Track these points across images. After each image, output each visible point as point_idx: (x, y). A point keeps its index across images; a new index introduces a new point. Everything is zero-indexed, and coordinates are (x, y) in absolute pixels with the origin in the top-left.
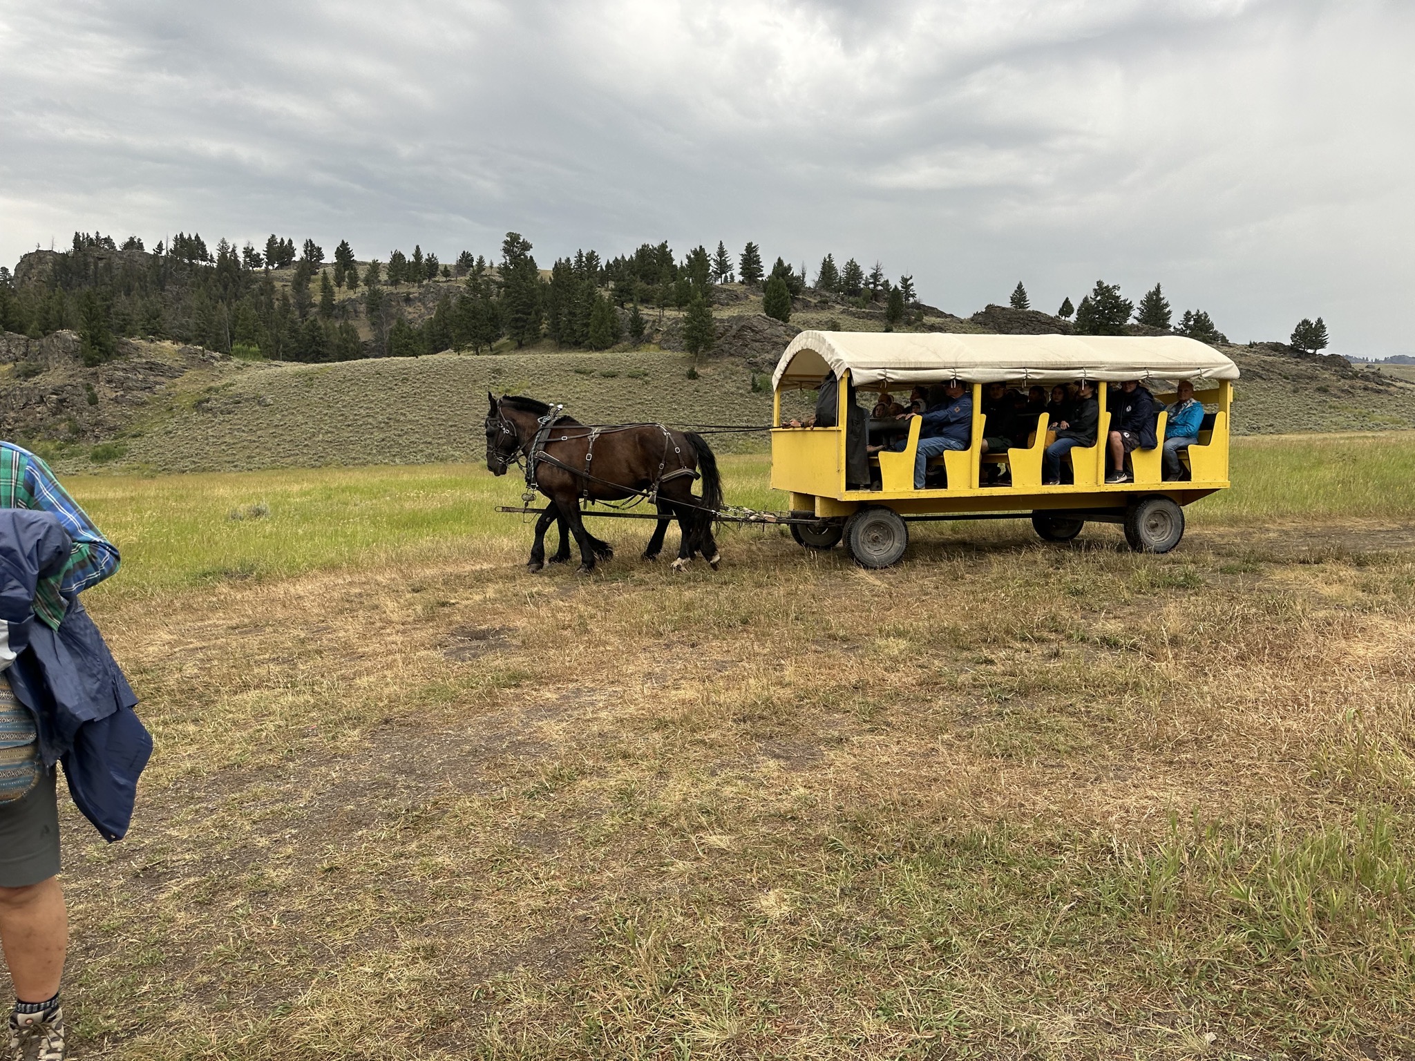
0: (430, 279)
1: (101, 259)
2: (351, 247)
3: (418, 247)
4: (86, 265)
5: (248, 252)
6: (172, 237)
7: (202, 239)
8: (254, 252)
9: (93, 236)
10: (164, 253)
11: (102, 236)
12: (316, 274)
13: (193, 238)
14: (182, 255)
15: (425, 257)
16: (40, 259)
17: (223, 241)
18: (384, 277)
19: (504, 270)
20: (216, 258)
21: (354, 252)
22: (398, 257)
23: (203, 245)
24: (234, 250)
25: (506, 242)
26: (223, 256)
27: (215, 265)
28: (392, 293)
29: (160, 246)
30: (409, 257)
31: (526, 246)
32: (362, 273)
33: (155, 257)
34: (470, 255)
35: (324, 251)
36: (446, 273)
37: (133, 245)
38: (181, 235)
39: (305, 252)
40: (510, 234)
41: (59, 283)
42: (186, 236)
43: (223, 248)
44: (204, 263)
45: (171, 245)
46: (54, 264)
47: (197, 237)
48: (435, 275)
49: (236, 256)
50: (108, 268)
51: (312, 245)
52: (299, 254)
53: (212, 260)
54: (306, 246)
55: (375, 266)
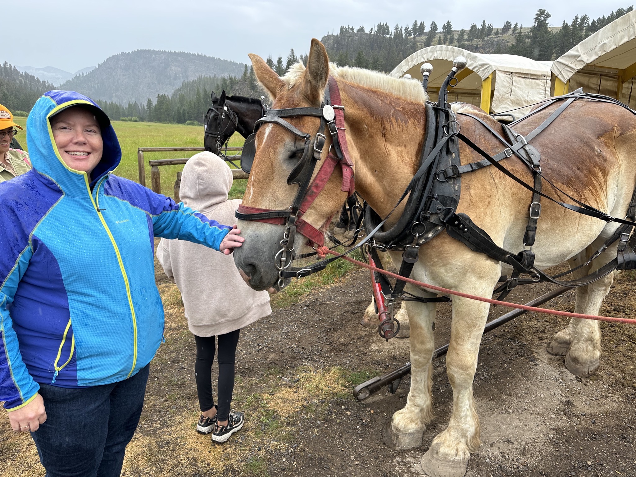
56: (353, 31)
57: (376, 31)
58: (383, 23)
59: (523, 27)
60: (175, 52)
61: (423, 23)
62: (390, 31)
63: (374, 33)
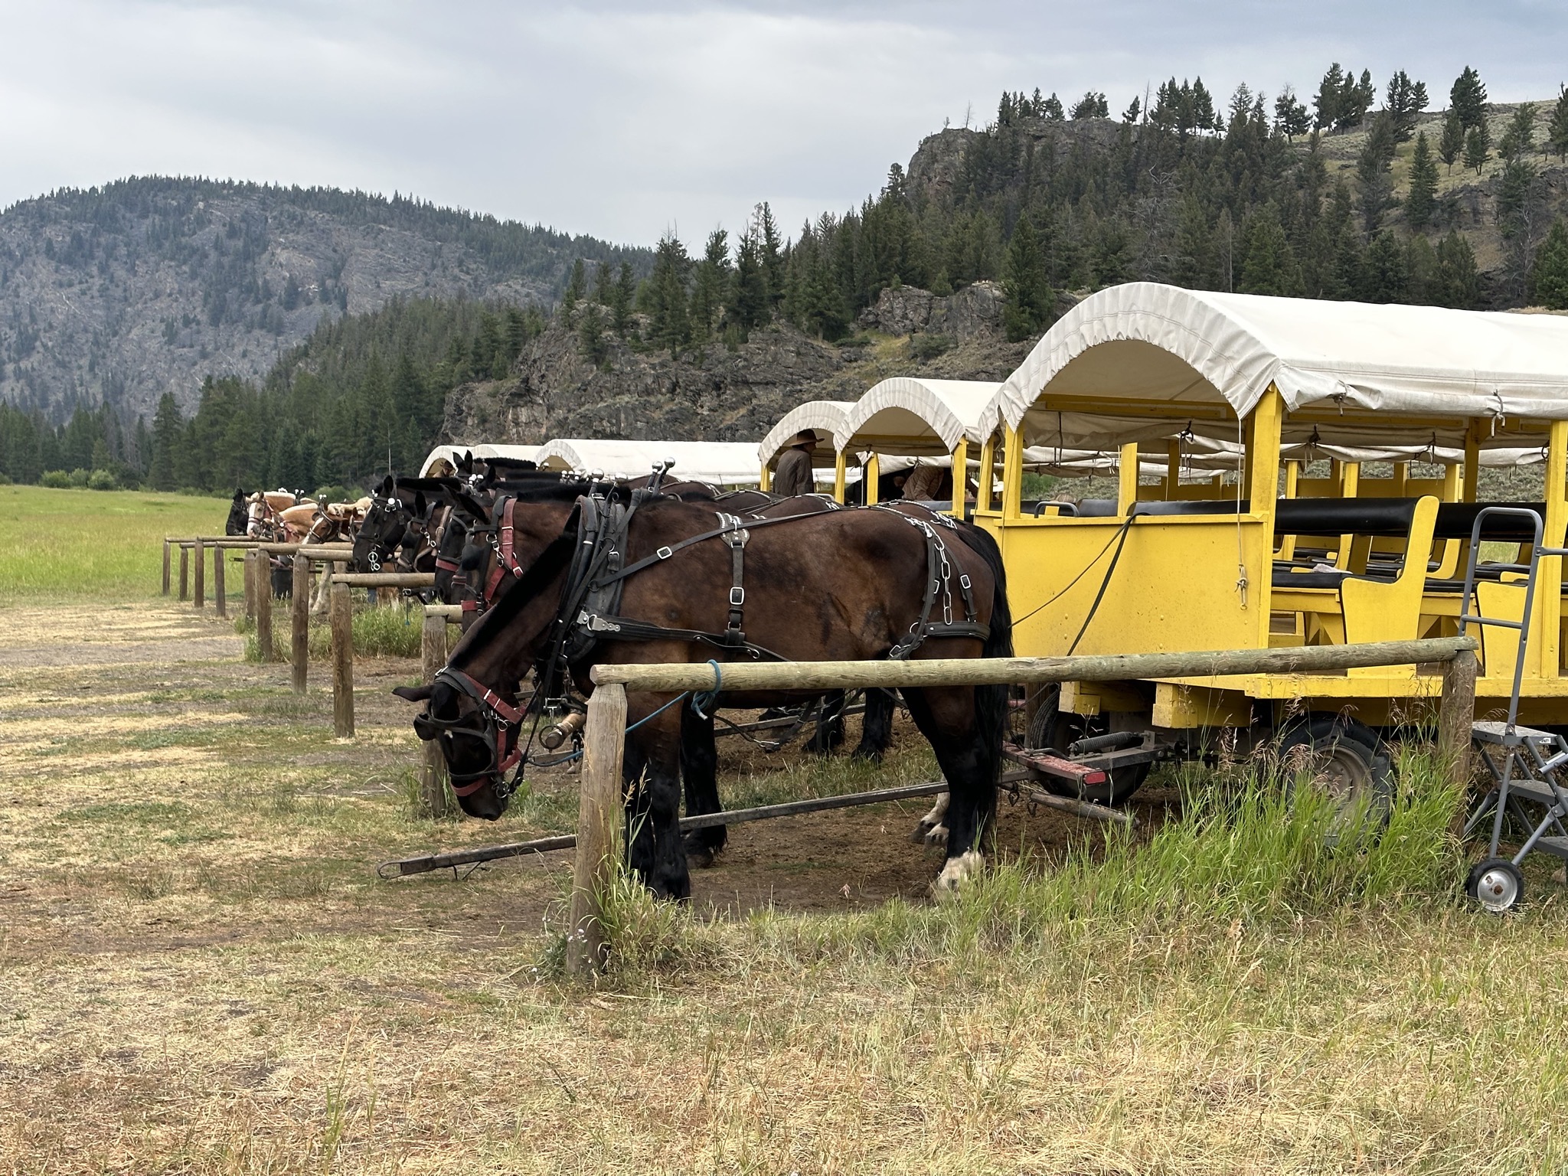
1: (1039, 138)
2: (1481, 79)
4: (1016, 150)
5: (1285, 106)
7: (1206, 88)
8: (1296, 105)
9: (1029, 97)
10: (1139, 120)
11: (1045, 96)
12: (1407, 138)
13: (1191, 87)
14: (1170, 120)
16: (948, 144)
17: (1243, 90)
18: (1540, 135)
20: (1226, 122)
21: (1487, 88)
23: (1207, 99)
24: (1259, 106)
26: (1239, 119)
27: (1224, 134)
28: (1553, 171)
29: (1135, 106)
32: (1497, 130)
33: (1125, 128)
35: (1428, 90)
37: (1092, 108)
38: (1172, 83)
39: (1391, 97)
41: (972, 186)
42: (1179, 85)
43: (1241, 103)
44: (1205, 133)
45: (1153, 104)
46: (968, 153)
47: (1198, 84)
49: (1262, 116)
50: (1049, 153)
51: (1405, 82)
52: (1380, 102)
53: (1219, 127)
54: (1394, 85)
55: (1525, 115)
56: (1058, 114)
57: (1152, 114)
58: (1184, 77)
60: (296, 189)
62: (1215, 111)
63: (1145, 119)
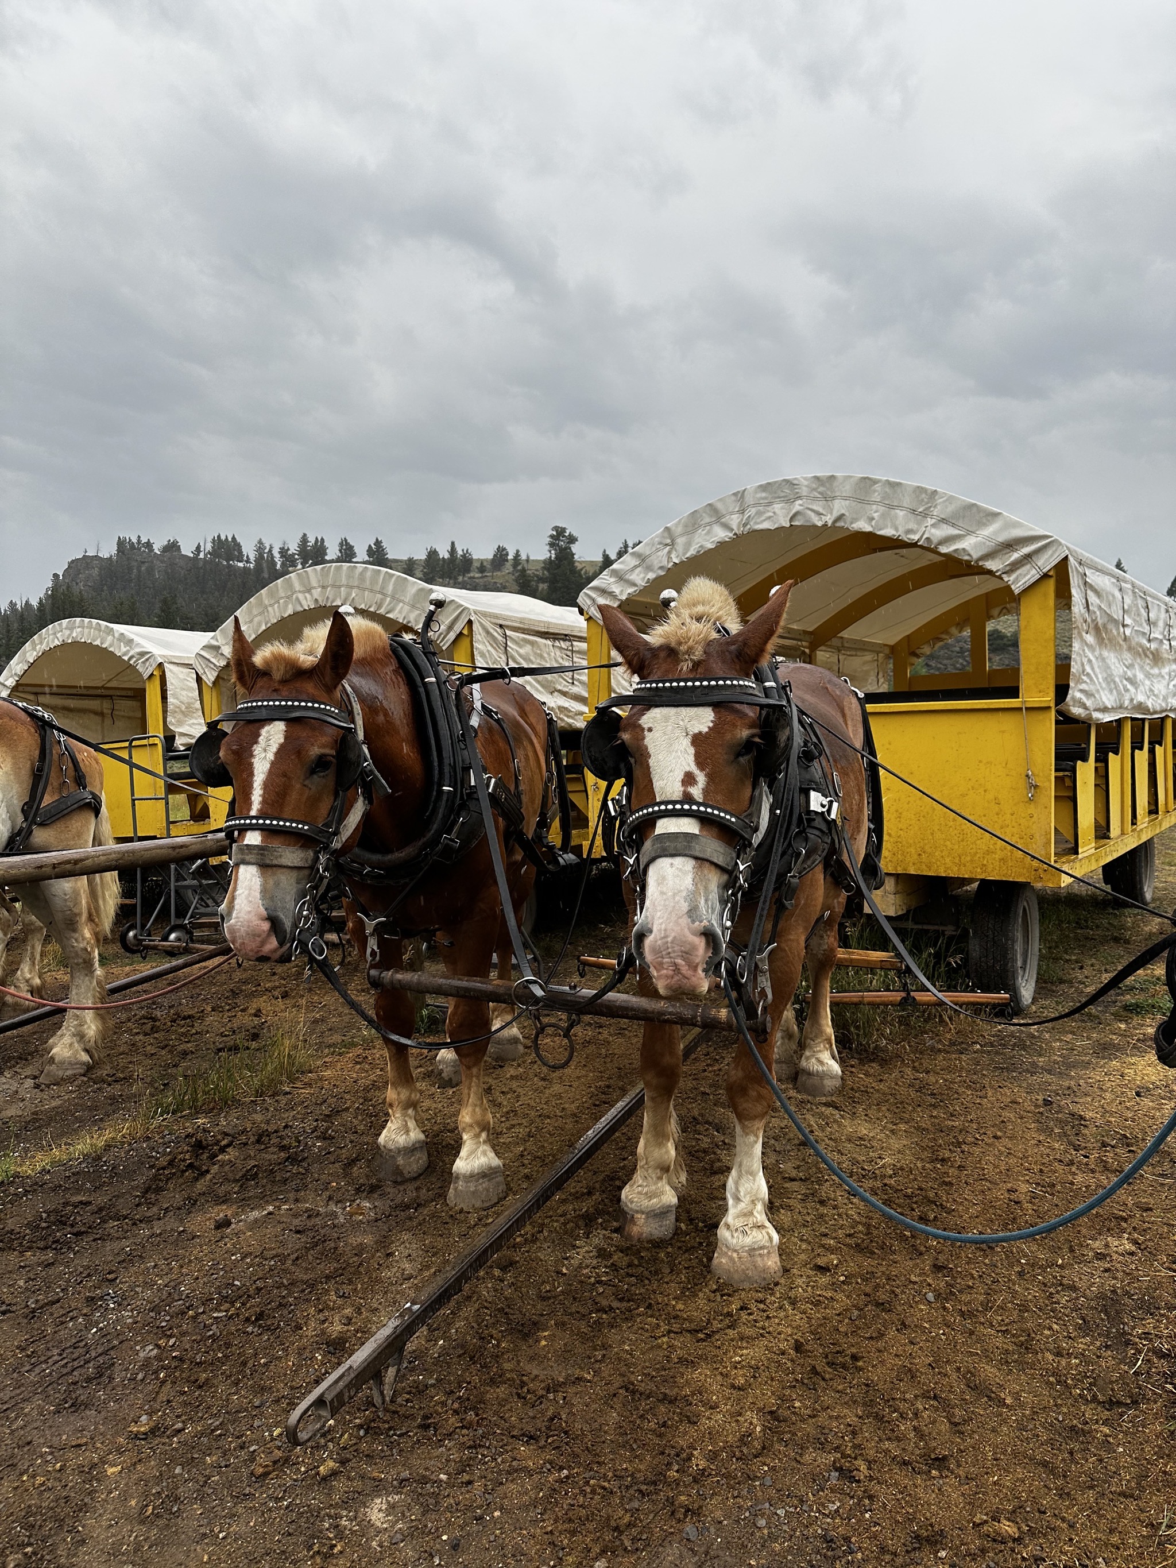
0: (464, 576)
1: (143, 563)
2: (384, 544)
3: (453, 544)
4: (130, 569)
5: (283, 552)
6: (210, 539)
7: (238, 540)
8: (290, 552)
9: (134, 540)
10: (202, 555)
11: (144, 540)
13: (230, 539)
14: (219, 556)
15: (460, 553)
16: (87, 564)
17: (260, 542)
19: (549, 564)
20: (252, 558)
21: (388, 550)
22: (433, 554)
23: (239, 546)
24: (270, 551)
25: (552, 536)
26: (260, 558)
27: (251, 565)
29: (198, 548)
30: (444, 553)
31: (572, 540)
33: (196, 558)
34: (504, 549)
35: (356, 549)
36: (482, 569)
37: (172, 547)
38: (219, 537)
39: (339, 549)
40: (556, 528)
41: (105, 588)
42: (223, 538)
43: (260, 547)
44: (241, 565)
45: (209, 547)
46: (100, 569)
47: (234, 538)
48: (469, 571)
49: (273, 557)
50: (150, 571)
51: (347, 544)
52: (332, 553)
53: (248, 561)
54: (341, 544)
55: (411, 562)
56: (151, 550)
57: (209, 553)
58: (226, 534)
59: (531, 558)
61: (322, 539)
62: (245, 553)
63: (206, 555)
